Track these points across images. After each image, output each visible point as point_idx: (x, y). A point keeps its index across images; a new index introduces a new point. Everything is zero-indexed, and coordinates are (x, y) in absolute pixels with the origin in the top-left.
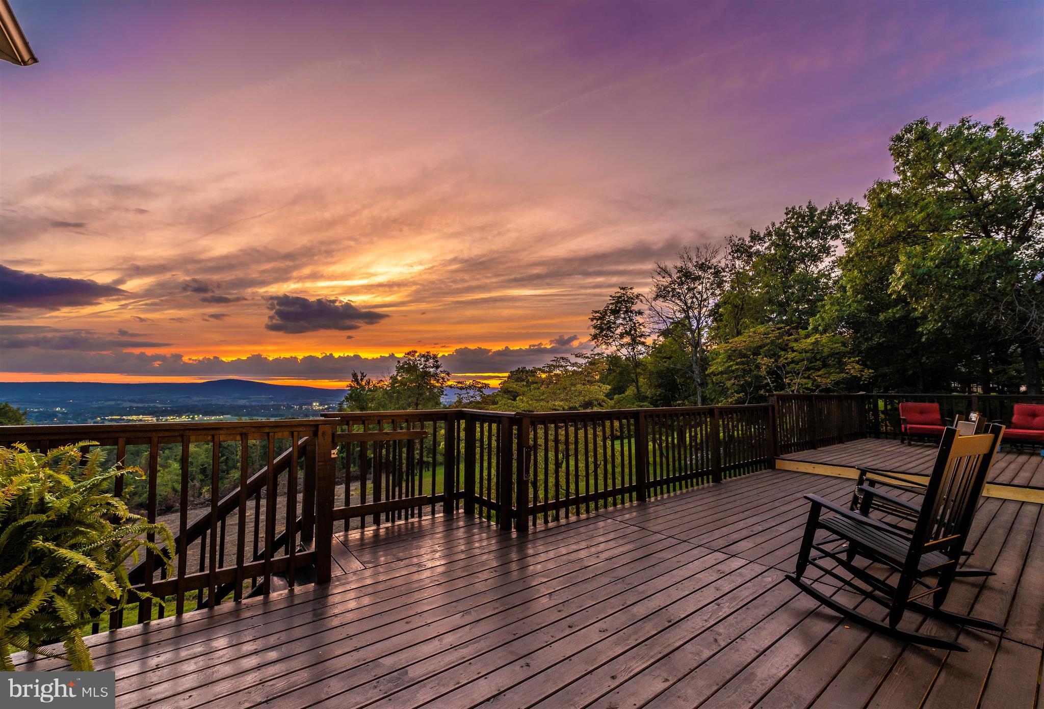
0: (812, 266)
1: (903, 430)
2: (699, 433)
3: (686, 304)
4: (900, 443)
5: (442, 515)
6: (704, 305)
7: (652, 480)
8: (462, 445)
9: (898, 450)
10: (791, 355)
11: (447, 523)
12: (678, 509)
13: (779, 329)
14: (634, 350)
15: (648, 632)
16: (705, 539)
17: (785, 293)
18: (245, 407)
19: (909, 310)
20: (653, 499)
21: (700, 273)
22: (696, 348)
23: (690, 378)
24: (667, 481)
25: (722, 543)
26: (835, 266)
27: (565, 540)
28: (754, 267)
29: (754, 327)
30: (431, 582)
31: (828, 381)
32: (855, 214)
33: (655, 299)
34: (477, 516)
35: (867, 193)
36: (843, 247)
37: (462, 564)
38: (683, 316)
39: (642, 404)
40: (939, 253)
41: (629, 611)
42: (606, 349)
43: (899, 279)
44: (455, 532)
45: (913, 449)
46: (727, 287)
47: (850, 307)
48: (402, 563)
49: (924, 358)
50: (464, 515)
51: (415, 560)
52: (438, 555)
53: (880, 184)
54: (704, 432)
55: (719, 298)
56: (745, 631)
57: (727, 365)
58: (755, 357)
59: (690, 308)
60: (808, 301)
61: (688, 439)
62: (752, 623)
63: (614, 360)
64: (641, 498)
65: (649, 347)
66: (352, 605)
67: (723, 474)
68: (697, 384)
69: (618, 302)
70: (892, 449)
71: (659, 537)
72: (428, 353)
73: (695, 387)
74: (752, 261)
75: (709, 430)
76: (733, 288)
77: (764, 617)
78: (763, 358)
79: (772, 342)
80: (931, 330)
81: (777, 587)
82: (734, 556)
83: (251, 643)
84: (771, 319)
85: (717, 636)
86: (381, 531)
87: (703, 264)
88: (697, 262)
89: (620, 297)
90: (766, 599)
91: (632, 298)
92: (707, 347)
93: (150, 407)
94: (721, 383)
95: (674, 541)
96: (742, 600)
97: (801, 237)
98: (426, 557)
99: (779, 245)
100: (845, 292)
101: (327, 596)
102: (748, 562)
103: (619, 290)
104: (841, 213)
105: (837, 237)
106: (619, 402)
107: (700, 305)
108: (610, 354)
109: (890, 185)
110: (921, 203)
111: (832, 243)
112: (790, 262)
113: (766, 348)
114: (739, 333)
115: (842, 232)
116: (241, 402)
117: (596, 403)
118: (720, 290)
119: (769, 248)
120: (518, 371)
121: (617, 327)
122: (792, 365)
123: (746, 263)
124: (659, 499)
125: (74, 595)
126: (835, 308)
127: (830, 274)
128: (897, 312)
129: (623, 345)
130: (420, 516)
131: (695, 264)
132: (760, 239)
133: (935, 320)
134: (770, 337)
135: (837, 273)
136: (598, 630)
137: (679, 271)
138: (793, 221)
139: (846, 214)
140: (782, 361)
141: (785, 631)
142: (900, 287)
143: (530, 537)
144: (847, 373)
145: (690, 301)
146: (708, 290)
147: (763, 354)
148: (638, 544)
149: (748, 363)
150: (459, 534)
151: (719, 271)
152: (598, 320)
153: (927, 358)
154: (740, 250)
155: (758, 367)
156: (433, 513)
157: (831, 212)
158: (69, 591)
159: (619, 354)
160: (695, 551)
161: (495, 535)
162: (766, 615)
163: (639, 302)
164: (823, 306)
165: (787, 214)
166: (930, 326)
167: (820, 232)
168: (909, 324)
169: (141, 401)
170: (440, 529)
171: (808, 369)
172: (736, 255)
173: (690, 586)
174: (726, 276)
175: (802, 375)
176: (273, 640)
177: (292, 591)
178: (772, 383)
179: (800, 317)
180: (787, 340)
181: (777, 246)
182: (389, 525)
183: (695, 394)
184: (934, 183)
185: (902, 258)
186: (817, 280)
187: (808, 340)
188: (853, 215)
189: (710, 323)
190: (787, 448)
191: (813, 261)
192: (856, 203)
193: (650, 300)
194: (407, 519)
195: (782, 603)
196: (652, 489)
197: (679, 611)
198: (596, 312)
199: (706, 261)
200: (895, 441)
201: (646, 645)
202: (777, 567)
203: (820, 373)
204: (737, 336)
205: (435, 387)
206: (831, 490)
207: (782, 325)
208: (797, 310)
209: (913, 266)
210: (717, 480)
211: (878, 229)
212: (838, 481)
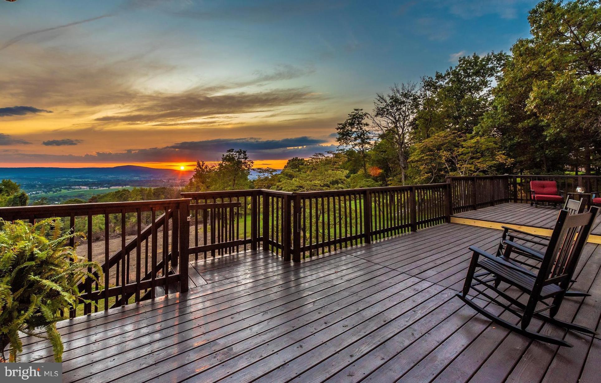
0: (476, 93)
1: (532, 198)
2: (403, 197)
3: (395, 119)
4: (530, 206)
5: (250, 251)
6: (406, 119)
7: (374, 230)
8: (261, 206)
9: (529, 211)
10: (461, 150)
11: (253, 256)
12: (390, 248)
13: (454, 133)
14: (363, 147)
15: (372, 328)
16: (407, 268)
17: (458, 111)
18: (137, 181)
19: (538, 121)
20: (374, 242)
21: (404, 99)
22: (401, 146)
23: (398, 164)
24: (383, 231)
25: (416, 271)
26: (490, 94)
27: (322, 268)
28: (438, 95)
29: (438, 133)
30: (245, 293)
31: (485, 166)
32: (504, 60)
33: (376, 116)
34: (270, 252)
35: (512, 47)
36: (496, 81)
37: (262, 282)
38: (393, 126)
39: (368, 180)
40: (559, 85)
41: (360, 314)
42: (346, 147)
43: (532, 102)
44: (258, 262)
45: (538, 210)
46: (421, 107)
47: (500, 119)
48: (228, 281)
49: (547, 151)
50: (262, 251)
51: (235, 279)
52: (248, 276)
53: (521, 41)
54: (406, 197)
55: (416, 114)
56: (431, 328)
57: (420, 156)
58: (438, 151)
59: (397, 121)
60: (473, 116)
61: (396, 201)
62: (435, 323)
63: (350, 153)
64: (368, 241)
65: (372, 145)
66: (200, 306)
67: (417, 226)
68: (401, 167)
69: (353, 118)
70: (526, 209)
71: (378, 267)
72: (240, 150)
73: (401, 170)
74: (437, 91)
75: (409, 196)
76: (425, 109)
77: (443, 320)
78: (443, 152)
79: (449, 142)
80: (553, 134)
81: (450, 301)
82: (424, 280)
83: (146, 328)
84: (448, 127)
85: (413, 331)
86: (216, 260)
87: (406, 94)
88: (402, 92)
89: (355, 115)
90: (444, 308)
91: (362, 116)
92: (408, 145)
93: (86, 181)
94: (417, 167)
95: (388, 270)
96: (429, 309)
97: (469, 76)
98: (242, 277)
99: (454, 81)
100: (497, 110)
101: (186, 300)
102: (433, 284)
103: (354, 111)
104: (495, 60)
105: (492, 75)
106: (354, 179)
107: (404, 119)
108: (348, 150)
109: (528, 42)
110: (548, 53)
111: (488, 79)
112: (461, 92)
113: (445, 145)
114: (428, 136)
115: (496, 72)
116: (136, 178)
117: (340, 181)
118: (417, 110)
119: (448, 83)
120: (293, 160)
121: (353, 133)
122: (462, 156)
123: (434, 93)
124: (378, 242)
125: (51, 304)
126: (490, 120)
127: (487, 98)
128: (530, 122)
129: (356, 144)
130: (238, 251)
131: (401, 94)
132: (442, 77)
133: (555, 127)
134: (448, 139)
135: (492, 98)
136: (342, 326)
137: (391, 99)
138: (464, 65)
139: (498, 60)
140: (455, 153)
141: (455, 330)
142: (533, 107)
143: (302, 266)
144: (497, 161)
145: (398, 117)
146: (409, 110)
147: (443, 149)
148: (366, 271)
149: (433, 155)
150: (260, 263)
151: (416, 98)
152: (341, 129)
153: (550, 151)
154: (430, 85)
155: (440, 157)
156: (245, 250)
157: (489, 59)
158: (48, 302)
159: (354, 149)
160: (400, 276)
161: (281, 264)
162: (444, 319)
163: (366, 118)
164: (483, 119)
165: (460, 61)
166: (551, 131)
167: (481, 72)
168: (538, 130)
169: (81, 178)
170: (249, 260)
171: (472, 158)
172: (427, 88)
173: (398, 299)
174: (420, 101)
175: (468, 161)
176: (157, 327)
177: (167, 297)
178: (449, 167)
179: (467, 125)
180: (459, 141)
181: (453, 82)
182: (220, 257)
183: (400, 174)
184: (557, 39)
185: (535, 89)
186: (479, 102)
187: (473, 141)
188: (503, 61)
189: (410, 130)
190: (459, 209)
191: (476, 90)
192: (505, 53)
193: (373, 117)
194: (230, 253)
195: (454, 311)
196: (374, 236)
197: (391, 315)
198: (340, 124)
199: (408, 92)
200: (526, 205)
201: (371, 336)
202: (451, 287)
203: (480, 161)
204: (427, 138)
205: (245, 170)
206: (486, 237)
207: (456, 131)
208: (465, 121)
209: (542, 94)
210: (414, 230)
211: (519, 70)
212: (490, 231)
